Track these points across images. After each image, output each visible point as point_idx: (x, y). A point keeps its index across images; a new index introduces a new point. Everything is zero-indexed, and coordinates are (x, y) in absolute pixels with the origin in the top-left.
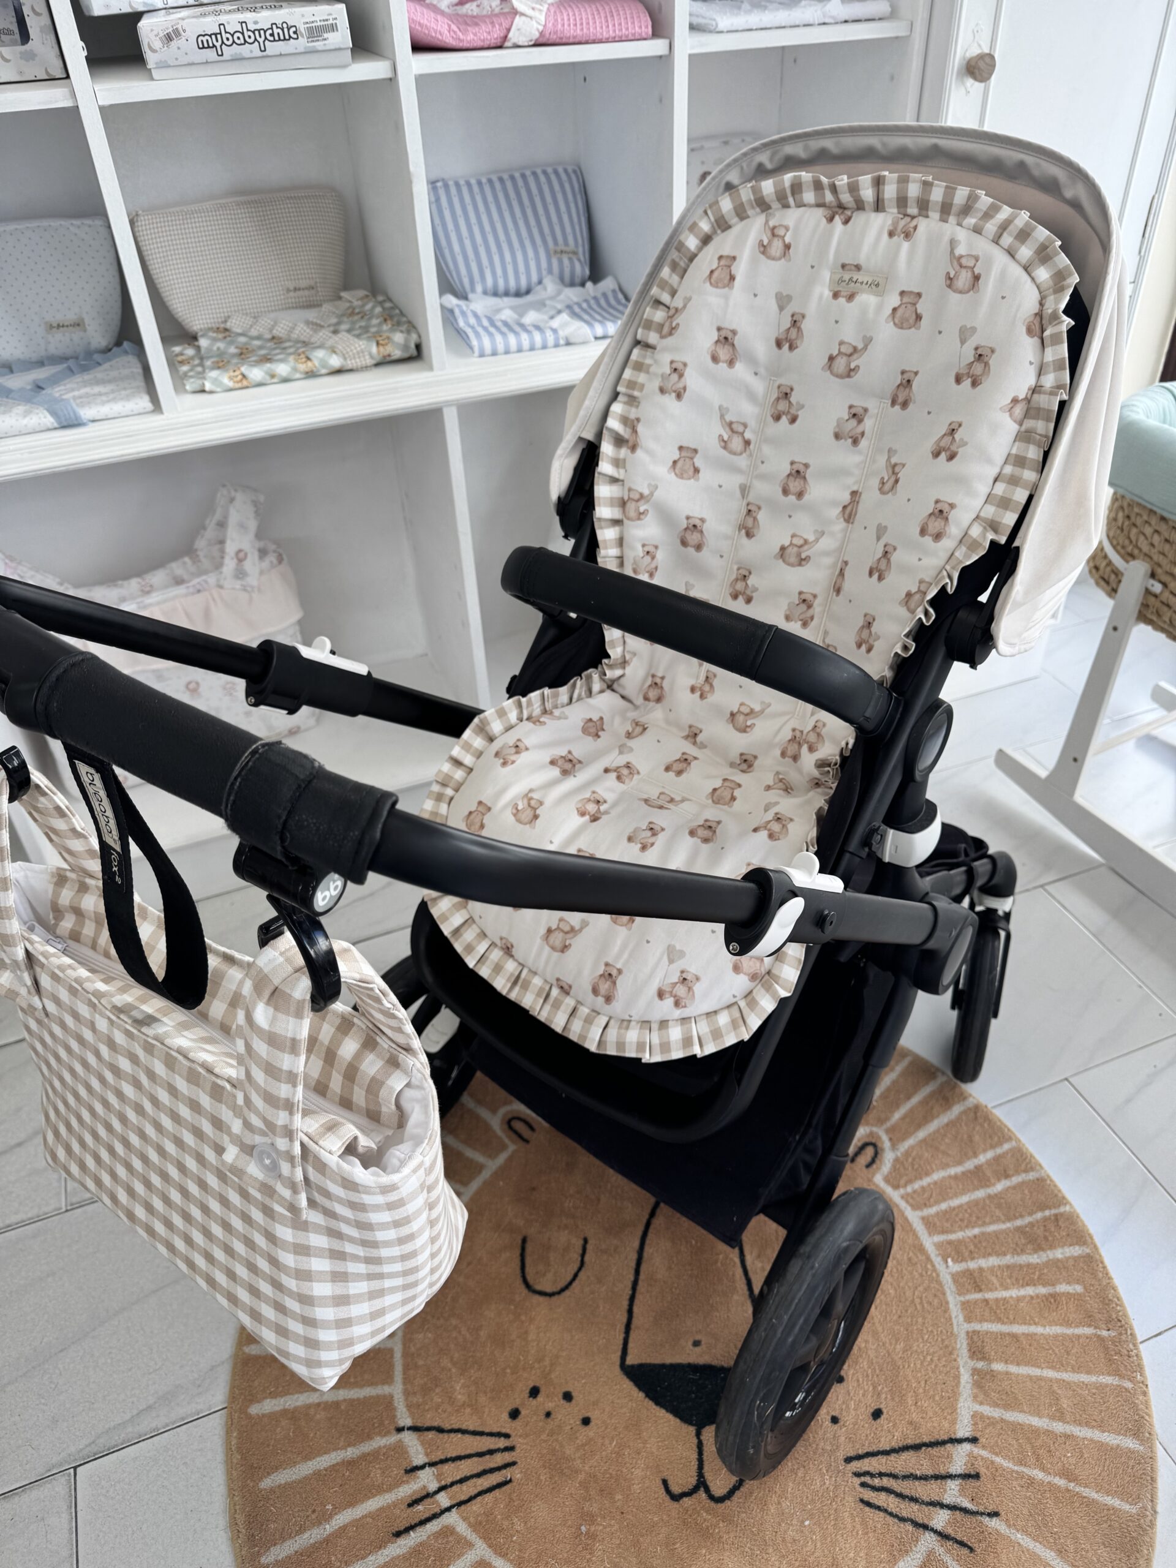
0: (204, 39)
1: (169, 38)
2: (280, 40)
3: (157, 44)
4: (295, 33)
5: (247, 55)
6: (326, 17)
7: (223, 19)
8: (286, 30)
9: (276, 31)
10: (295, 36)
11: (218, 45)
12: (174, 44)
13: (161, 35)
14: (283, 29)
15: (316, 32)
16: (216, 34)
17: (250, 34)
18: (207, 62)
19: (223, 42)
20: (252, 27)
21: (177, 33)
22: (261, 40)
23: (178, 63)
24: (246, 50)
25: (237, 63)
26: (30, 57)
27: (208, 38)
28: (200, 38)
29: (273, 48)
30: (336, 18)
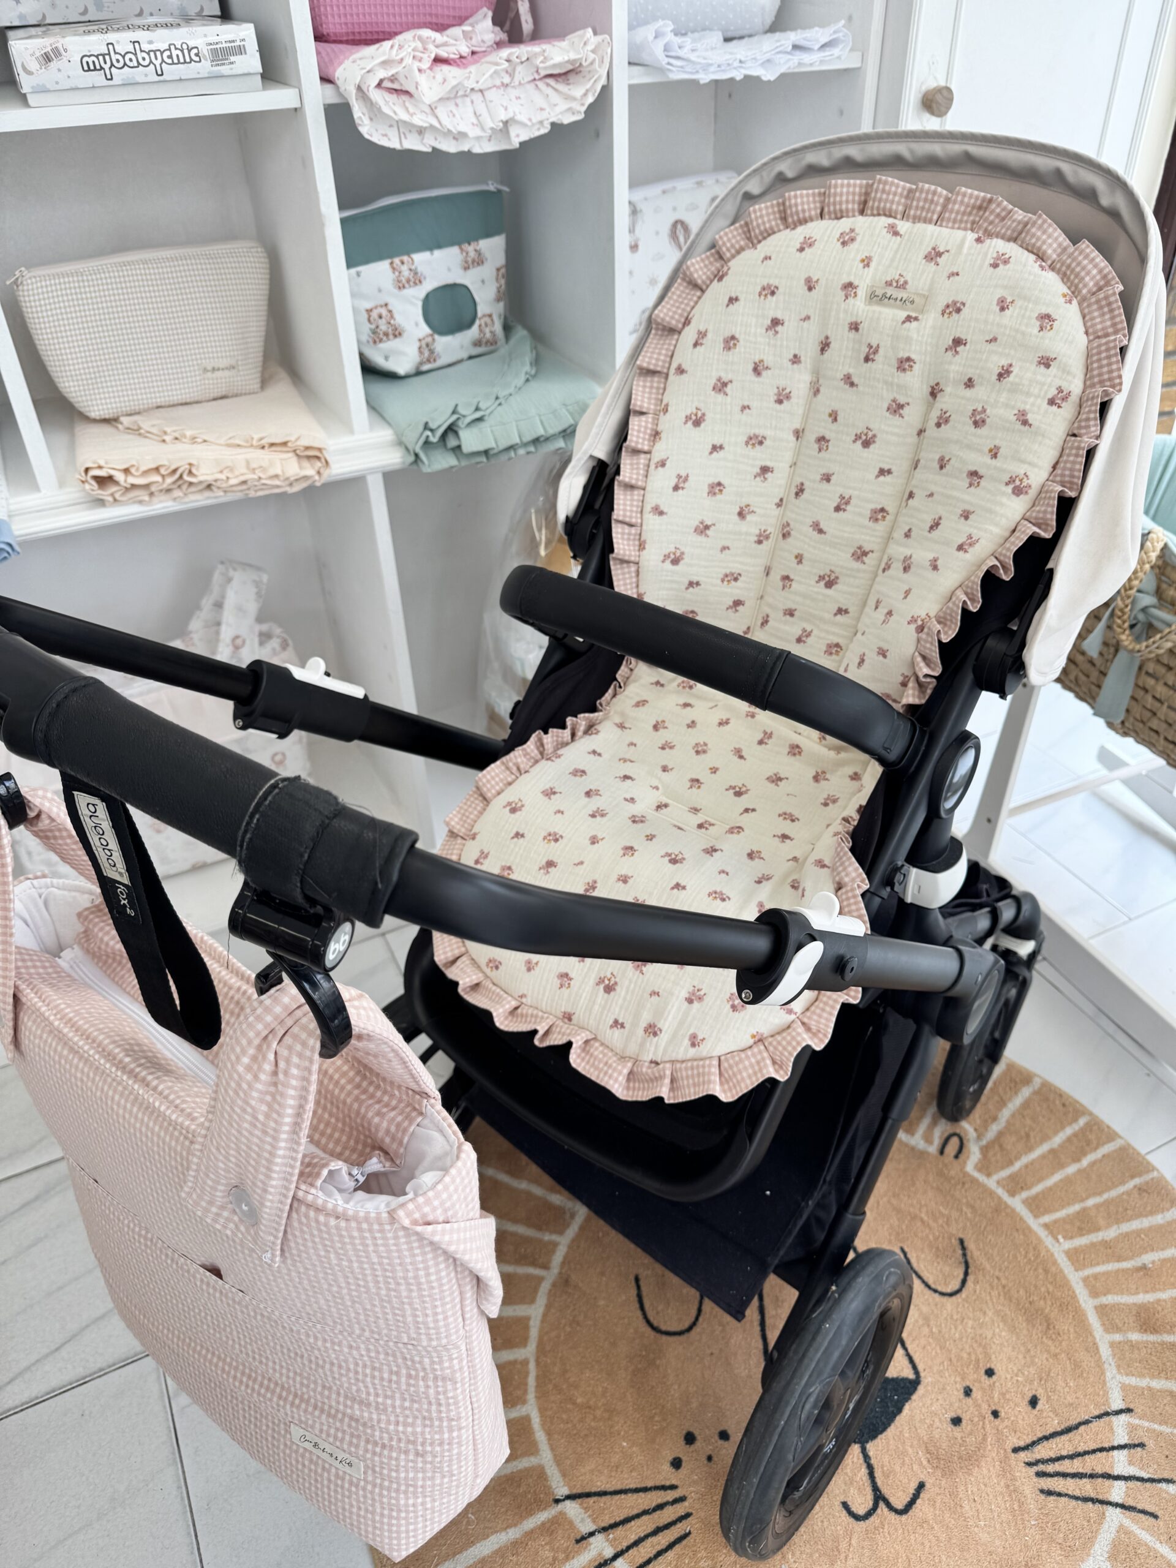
0: (90, 60)
1: (47, 58)
2: (179, 63)
3: (33, 65)
4: (197, 55)
5: (140, 79)
6: (232, 38)
7: (112, 37)
8: (186, 52)
9: (175, 53)
10: (197, 59)
11: (106, 67)
12: (54, 65)
13: (38, 54)
14: (182, 51)
15: (221, 55)
16: (103, 55)
17: (145, 55)
18: (94, 87)
19: (112, 65)
20: (146, 47)
21: (57, 52)
22: (157, 63)
23: (58, 87)
24: (139, 74)
25: (130, 88)
27: (94, 59)
28: (85, 60)
29: (171, 72)
30: (243, 40)
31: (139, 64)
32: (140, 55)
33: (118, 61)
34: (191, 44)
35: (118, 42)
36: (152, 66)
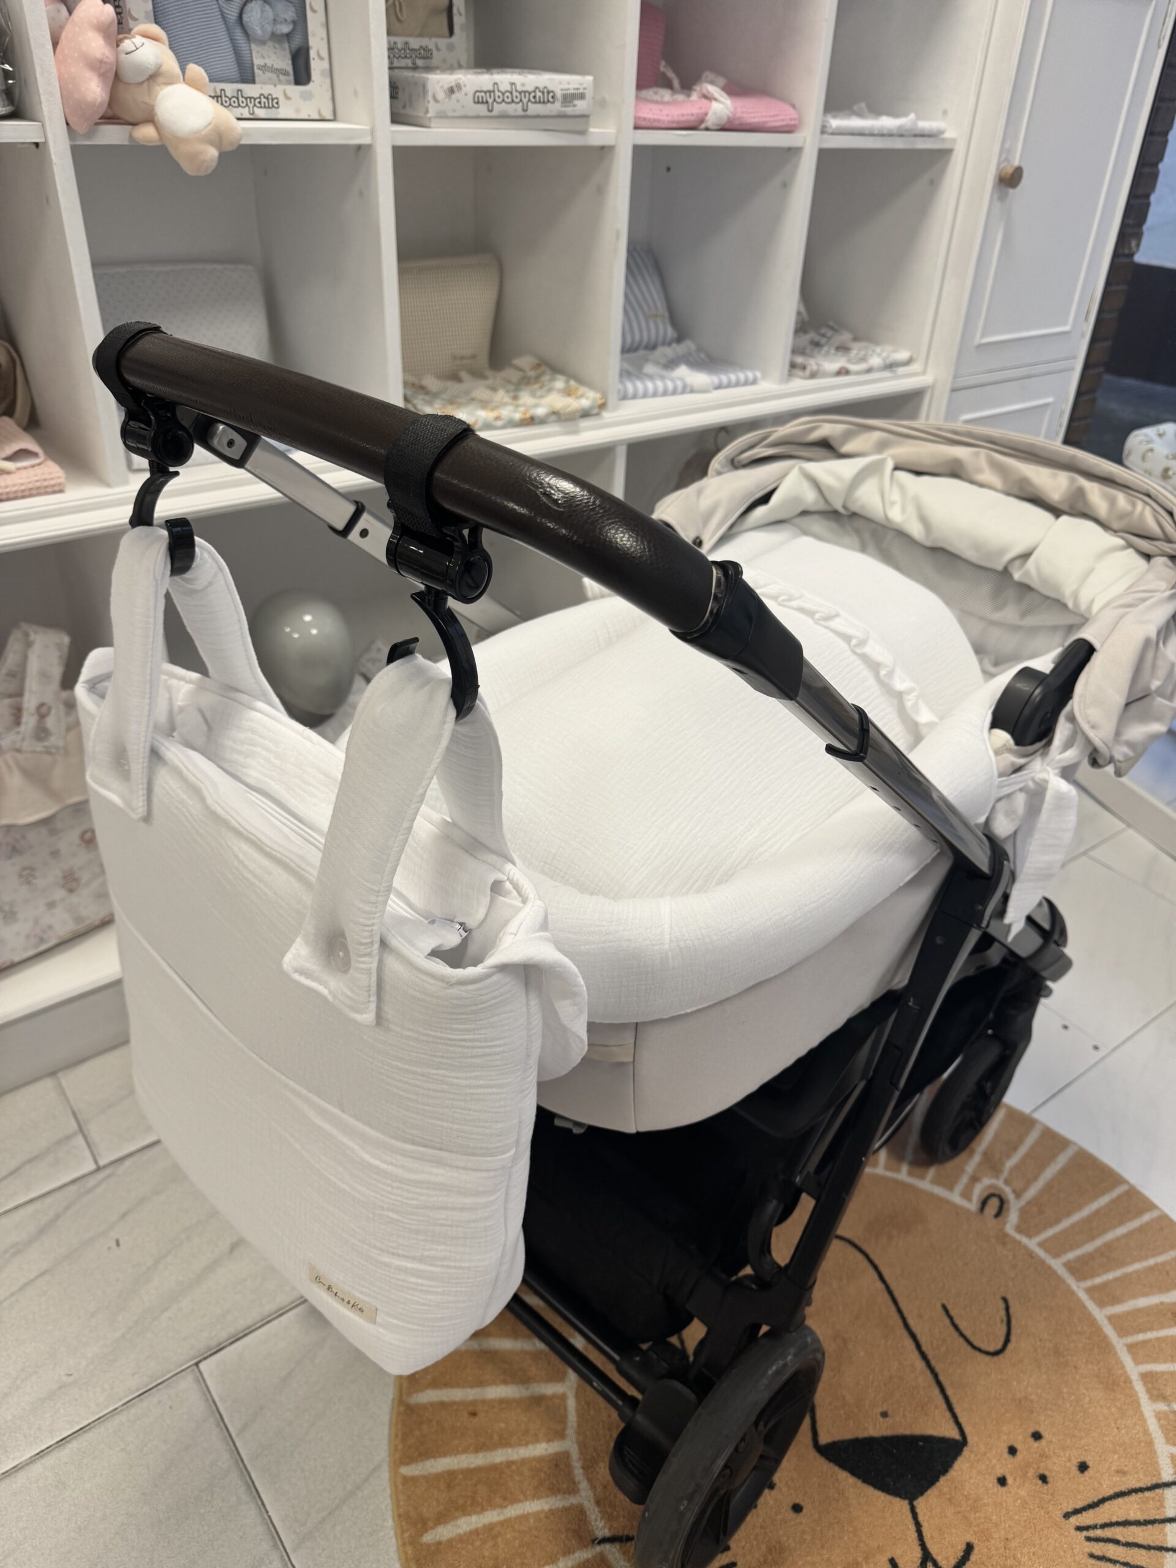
0: (480, 95)
1: (451, 91)
2: (540, 102)
3: (441, 96)
4: (553, 97)
5: (511, 112)
6: (577, 86)
7: (498, 78)
8: (546, 94)
9: (538, 94)
10: (552, 100)
11: (490, 101)
12: (454, 96)
13: (447, 87)
14: (543, 93)
15: (567, 99)
16: (490, 92)
17: (518, 94)
18: (479, 116)
19: (495, 100)
20: (519, 88)
21: (459, 86)
22: (525, 101)
23: (454, 114)
24: (511, 109)
25: (500, 119)
26: (307, 97)
27: (483, 94)
28: (478, 94)
29: (534, 109)
30: (585, 89)
31: (513, 101)
32: (515, 94)
33: (499, 97)
34: (550, 88)
35: (502, 83)
36: (521, 104)
